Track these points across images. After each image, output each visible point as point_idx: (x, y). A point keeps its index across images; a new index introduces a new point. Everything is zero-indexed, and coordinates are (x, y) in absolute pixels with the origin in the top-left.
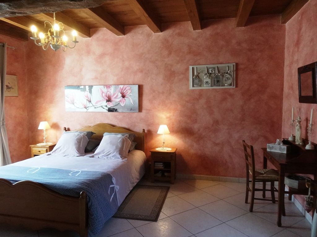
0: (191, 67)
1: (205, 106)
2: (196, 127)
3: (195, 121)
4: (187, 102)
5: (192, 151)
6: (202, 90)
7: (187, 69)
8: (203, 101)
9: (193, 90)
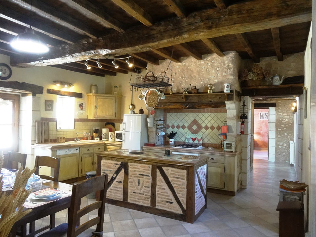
0: (260, 113)
1: (265, 125)
2: (261, 132)
3: (261, 130)
4: (259, 124)
5: (260, 140)
6: (264, 120)
7: (259, 113)
8: (264, 124)
9: (261, 120)
